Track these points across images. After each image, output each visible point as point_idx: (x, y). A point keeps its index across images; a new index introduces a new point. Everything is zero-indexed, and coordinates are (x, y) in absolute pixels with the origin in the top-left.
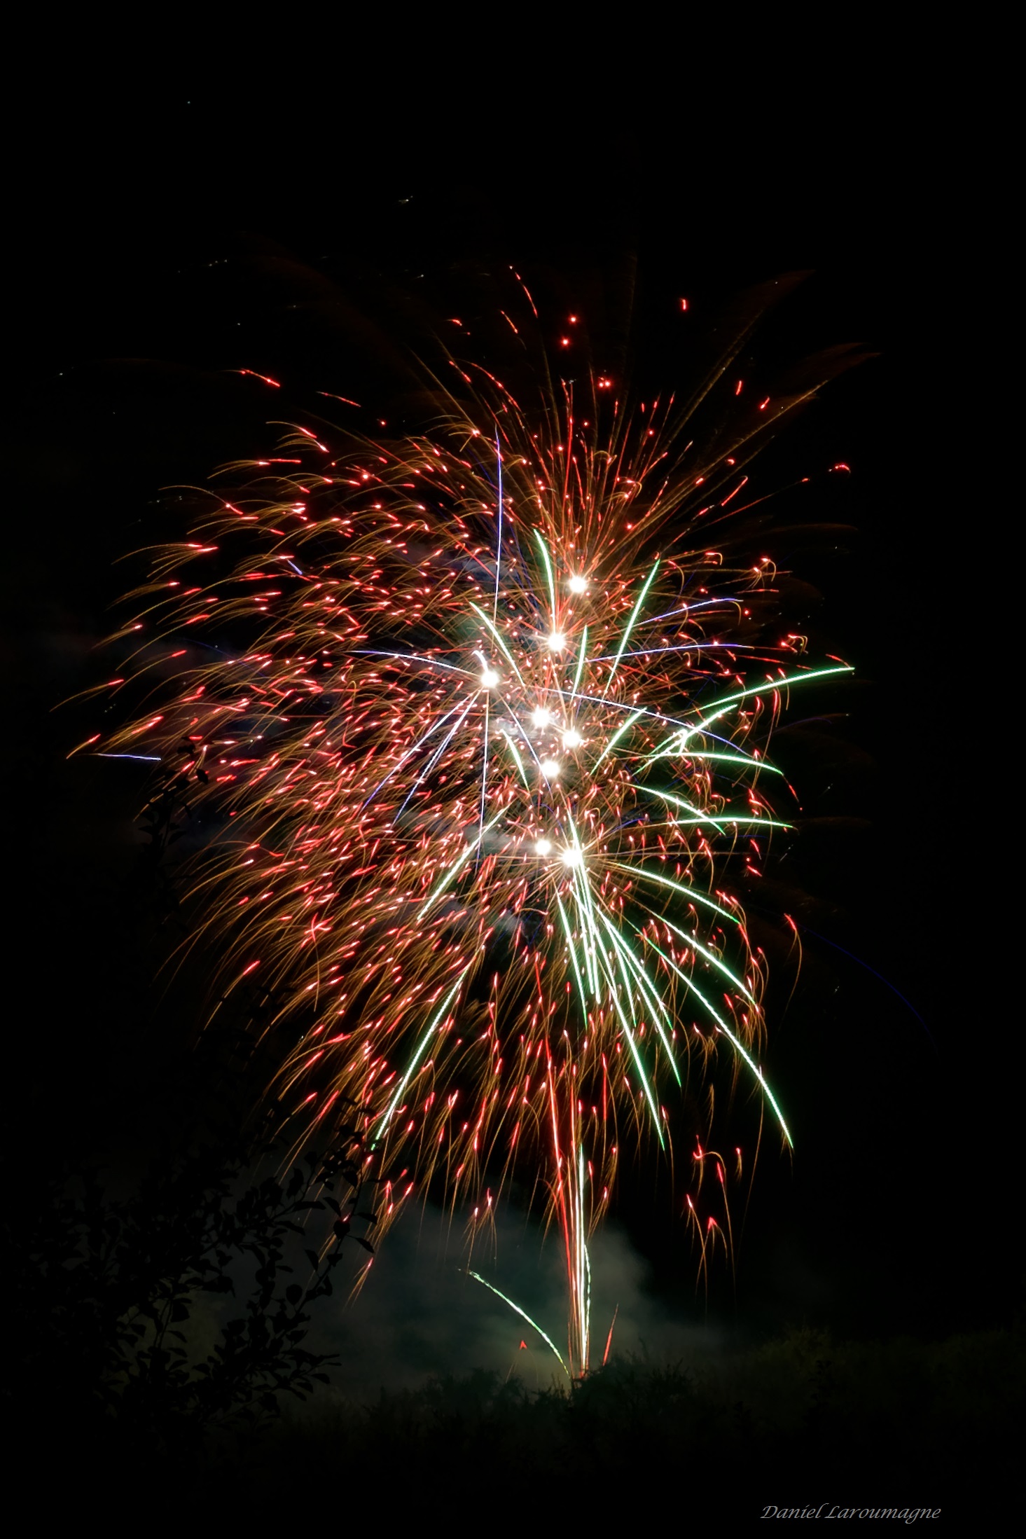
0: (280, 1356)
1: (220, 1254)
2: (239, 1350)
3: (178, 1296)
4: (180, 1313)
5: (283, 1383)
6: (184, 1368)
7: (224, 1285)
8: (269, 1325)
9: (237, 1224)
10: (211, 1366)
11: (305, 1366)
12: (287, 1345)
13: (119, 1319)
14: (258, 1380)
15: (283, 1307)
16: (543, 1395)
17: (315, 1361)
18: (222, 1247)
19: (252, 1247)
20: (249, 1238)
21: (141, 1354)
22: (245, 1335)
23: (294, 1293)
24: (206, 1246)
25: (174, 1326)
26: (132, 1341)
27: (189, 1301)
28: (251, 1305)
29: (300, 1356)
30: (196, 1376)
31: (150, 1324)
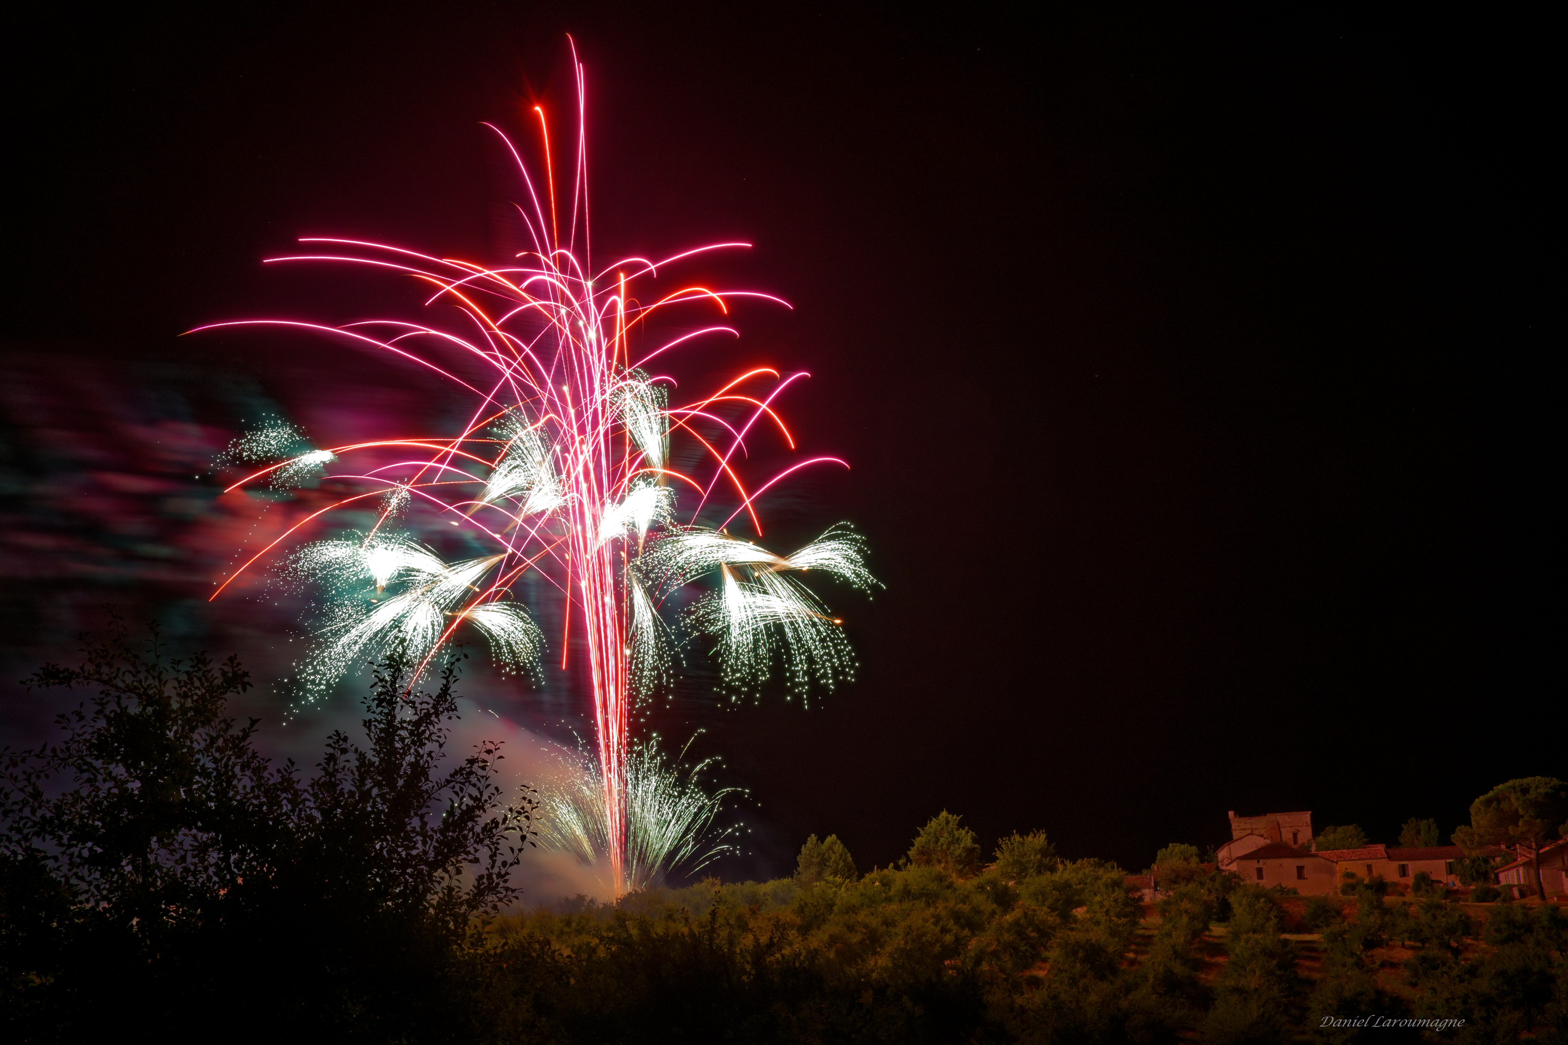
0: (499, 889)
1: (474, 848)
2: (482, 887)
3: (458, 865)
4: (459, 872)
5: (500, 900)
6: (460, 894)
7: (476, 860)
8: (494, 876)
9: (482, 836)
10: (471, 893)
11: (509, 893)
12: (502, 884)
13: (434, 874)
14: (490, 898)
15: (500, 869)
16: (605, 905)
17: (513, 891)
18: (475, 845)
19: (488, 846)
20: (487, 842)
21: (443, 888)
22: (485, 880)
23: (504, 864)
24: (469, 845)
25: (457, 877)
26: (439, 883)
27: (462, 867)
28: (487, 869)
29: (507, 889)
30: (465, 897)
31: (446, 876)
